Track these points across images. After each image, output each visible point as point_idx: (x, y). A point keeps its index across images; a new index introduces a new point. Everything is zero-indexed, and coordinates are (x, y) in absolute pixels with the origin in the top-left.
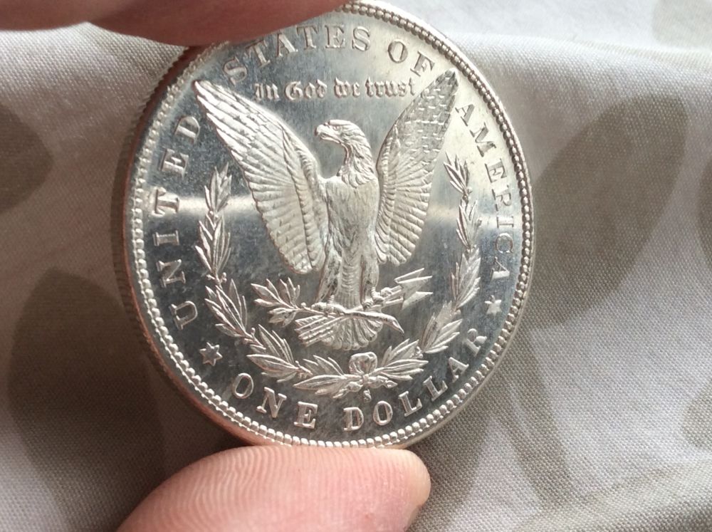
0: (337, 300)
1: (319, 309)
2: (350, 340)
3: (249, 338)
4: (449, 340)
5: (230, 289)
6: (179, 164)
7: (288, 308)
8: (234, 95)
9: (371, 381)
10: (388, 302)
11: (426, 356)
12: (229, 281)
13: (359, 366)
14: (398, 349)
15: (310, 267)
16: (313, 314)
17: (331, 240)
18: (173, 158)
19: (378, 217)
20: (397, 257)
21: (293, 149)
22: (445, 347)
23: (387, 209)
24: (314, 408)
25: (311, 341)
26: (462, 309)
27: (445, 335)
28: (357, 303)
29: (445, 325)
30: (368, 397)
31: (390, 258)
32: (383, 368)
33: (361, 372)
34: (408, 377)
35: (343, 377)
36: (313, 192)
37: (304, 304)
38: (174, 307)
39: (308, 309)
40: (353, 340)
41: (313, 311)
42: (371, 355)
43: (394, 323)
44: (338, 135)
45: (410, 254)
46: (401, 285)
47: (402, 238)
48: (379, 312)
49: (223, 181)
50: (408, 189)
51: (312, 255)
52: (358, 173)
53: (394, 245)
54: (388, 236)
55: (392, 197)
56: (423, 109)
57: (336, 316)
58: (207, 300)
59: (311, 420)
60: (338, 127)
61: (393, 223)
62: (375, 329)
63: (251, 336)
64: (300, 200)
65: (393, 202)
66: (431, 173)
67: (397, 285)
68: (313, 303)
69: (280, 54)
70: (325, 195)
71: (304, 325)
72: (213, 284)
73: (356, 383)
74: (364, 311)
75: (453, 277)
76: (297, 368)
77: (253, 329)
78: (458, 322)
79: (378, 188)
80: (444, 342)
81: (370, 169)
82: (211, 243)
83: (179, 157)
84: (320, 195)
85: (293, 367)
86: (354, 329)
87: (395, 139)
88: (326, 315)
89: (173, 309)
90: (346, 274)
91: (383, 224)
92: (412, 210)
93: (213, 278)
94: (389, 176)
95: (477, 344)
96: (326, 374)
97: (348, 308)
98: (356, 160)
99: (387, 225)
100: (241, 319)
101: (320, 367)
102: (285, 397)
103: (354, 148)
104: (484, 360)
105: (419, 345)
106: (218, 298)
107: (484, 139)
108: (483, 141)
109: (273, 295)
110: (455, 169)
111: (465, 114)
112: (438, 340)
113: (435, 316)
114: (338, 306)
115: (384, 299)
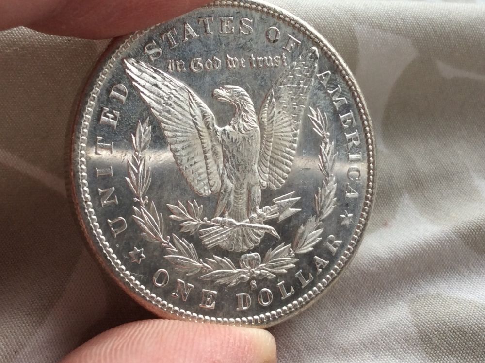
0: (230, 215)
1: (217, 222)
2: (240, 244)
3: (166, 243)
4: (314, 243)
5: (151, 208)
6: (112, 119)
7: (194, 221)
8: (152, 68)
9: (257, 273)
10: (268, 217)
11: (297, 256)
12: (150, 202)
13: (247, 263)
14: (277, 250)
15: (210, 191)
16: (213, 226)
17: (226, 172)
18: (108, 114)
19: (260, 155)
20: (274, 183)
21: (196, 106)
22: (311, 249)
23: (267, 149)
24: (214, 294)
25: (211, 245)
26: (323, 221)
27: (311, 240)
28: (245, 217)
29: (311, 232)
30: (254, 285)
31: (270, 184)
32: (265, 264)
33: (249, 267)
34: (284, 271)
35: (235, 271)
36: (212, 137)
37: (205, 218)
38: (110, 221)
39: (209, 222)
40: (242, 244)
41: (212, 223)
42: (256, 255)
43: (273, 232)
44: (229, 96)
45: (284, 181)
46: (277, 203)
47: (278, 170)
48: (261, 224)
49: (145, 130)
50: (282, 134)
51: (211, 182)
52: (244, 123)
53: (272, 174)
54: (268, 169)
55: (269, 140)
56: (292, 77)
57: (230, 227)
58: (134, 216)
59: (212, 303)
60: (229, 90)
61: (271, 159)
62: (259, 236)
63: (167, 242)
64: (202, 143)
65: (271, 144)
66: (298, 122)
67: (274, 204)
68: (213, 218)
69: (186, 39)
70: (220, 139)
71: (205, 233)
72: (138, 205)
73: (245, 276)
74: (251, 223)
75: (316, 197)
76: (201, 265)
77: (169, 237)
78: (320, 231)
79: (259, 134)
80: (310, 245)
81: (253, 120)
82: (136, 175)
83: (112, 113)
84: (217, 140)
85: (198, 264)
86: (243, 236)
87: (271, 98)
88: (223, 226)
89: (109, 223)
90: (237, 196)
91: (264, 161)
92: (285, 150)
93: (139, 200)
94: (268, 125)
95: (335, 246)
97: (239, 221)
98: (243, 113)
99: (267, 161)
100: (159, 230)
101: (218, 264)
102: (192, 286)
103: (242, 105)
104: (340, 258)
105: (292, 247)
106: (142, 214)
107: (338, 97)
108: (337, 99)
109: (183, 212)
110: (316, 119)
111: (323, 80)
112: (306, 244)
113: (303, 226)
114: (231, 220)
115: (265, 214)
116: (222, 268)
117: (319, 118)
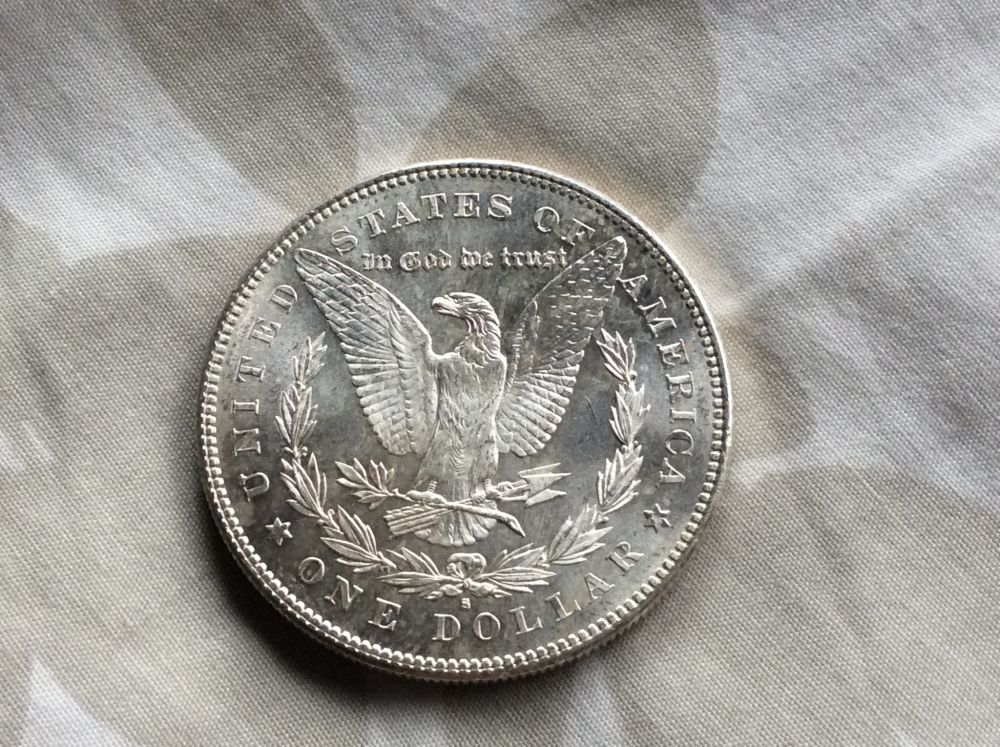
0: (438, 490)
1: (415, 498)
3: (325, 519)
4: (588, 551)
5: (309, 463)
6: (268, 333)
7: (376, 492)
9: (475, 587)
10: (506, 498)
11: (553, 567)
12: (309, 456)
13: (459, 568)
14: (515, 554)
15: (409, 449)
18: (262, 326)
19: (501, 400)
20: (524, 447)
22: (582, 559)
24: (397, 608)
26: (610, 515)
27: (582, 544)
28: (463, 495)
29: (584, 532)
30: (466, 605)
31: (515, 447)
32: (492, 574)
33: (462, 575)
34: (527, 589)
35: (438, 577)
37: (396, 490)
38: (243, 476)
40: (455, 536)
42: (477, 557)
44: (458, 308)
45: (542, 445)
46: (525, 480)
49: (316, 352)
53: (521, 433)
56: (572, 282)
58: (281, 473)
59: (391, 621)
60: (460, 300)
63: (326, 517)
66: (578, 354)
67: (520, 479)
69: (399, 225)
72: (290, 457)
73: (454, 587)
75: (601, 475)
76: (379, 560)
77: (332, 510)
78: (603, 532)
79: (505, 368)
80: (582, 553)
81: (496, 346)
82: (292, 414)
83: (268, 325)
85: (375, 558)
86: (457, 524)
87: (531, 314)
88: (423, 505)
89: (242, 480)
93: (292, 451)
95: (629, 560)
96: (415, 571)
100: (317, 499)
101: (408, 563)
102: (361, 590)
105: (546, 552)
106: (293, 471)
107: (659, 317)
108: (657, 319)
109: (360, 477)
110: (613, 350)
111: (632, 288)
112: (571, 550)
113: (572, 519)
114: (440, 497)
115: (500, 494)
116: (413, 570)
117: (619, 347)
